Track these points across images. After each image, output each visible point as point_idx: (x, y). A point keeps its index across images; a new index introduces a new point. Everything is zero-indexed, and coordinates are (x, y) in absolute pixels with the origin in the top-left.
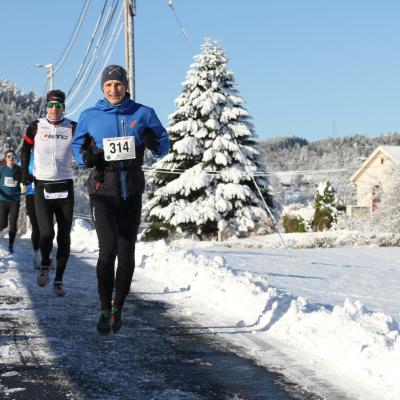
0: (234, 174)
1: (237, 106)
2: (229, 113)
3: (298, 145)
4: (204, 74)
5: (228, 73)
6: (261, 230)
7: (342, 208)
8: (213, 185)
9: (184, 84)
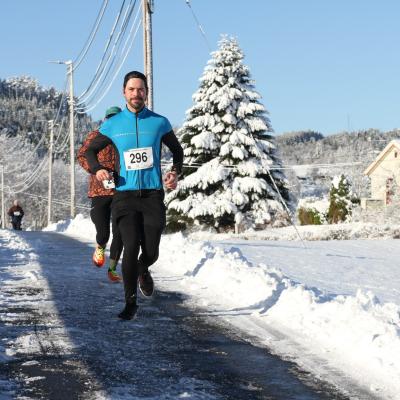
0: (250, 167)
1: (253, 101)
2: (245, 108)
3: (313, 139)
4: (221, 70)
5: (244, 68)
6: (277, 223)
7: (356, 201)
8: (230, 178)
9: (201, 79)
